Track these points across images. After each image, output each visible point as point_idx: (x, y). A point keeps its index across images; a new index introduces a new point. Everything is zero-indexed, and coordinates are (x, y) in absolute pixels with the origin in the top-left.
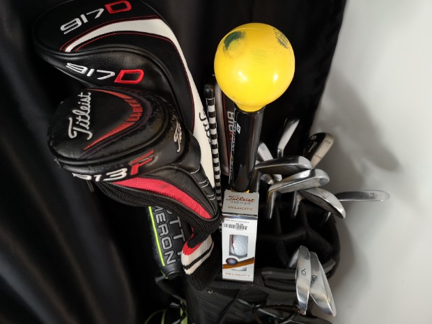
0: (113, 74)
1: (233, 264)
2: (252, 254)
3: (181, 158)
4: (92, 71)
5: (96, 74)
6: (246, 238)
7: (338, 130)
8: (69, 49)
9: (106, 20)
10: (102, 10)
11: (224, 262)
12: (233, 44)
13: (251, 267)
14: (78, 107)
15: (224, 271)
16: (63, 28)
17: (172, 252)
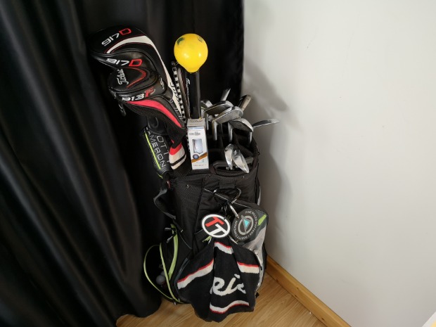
0: (128, 62)
1: (197, 158)
2: (205, 150)
3: (164, 92)
4: (119, 61)
5: (121, 63)
6: (201, 140)
7: (255, 93)
8: (109, 52)
9: (121, 38)
10: (118, 34)
11: (192, 158)
12: (181, 42)
13: (206, 159)
14: (119, 74)
15: (193, 164)
16: (103, 43)
17: (164, 161)
